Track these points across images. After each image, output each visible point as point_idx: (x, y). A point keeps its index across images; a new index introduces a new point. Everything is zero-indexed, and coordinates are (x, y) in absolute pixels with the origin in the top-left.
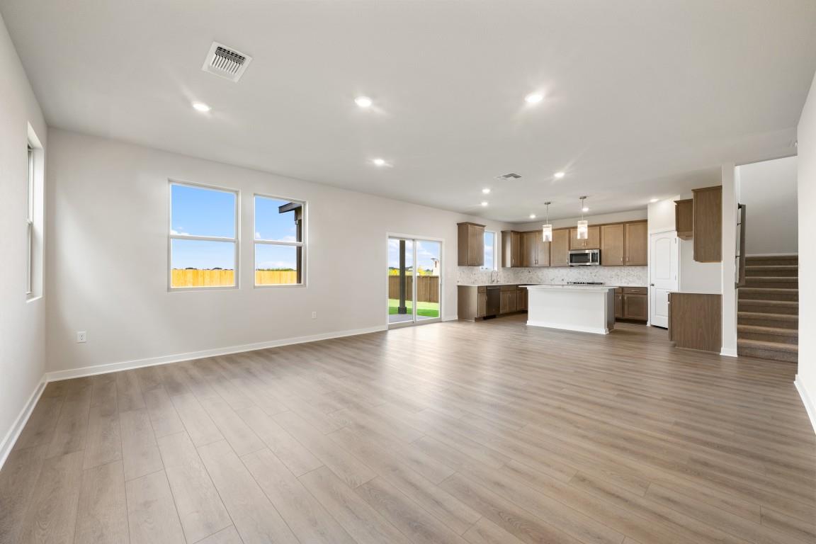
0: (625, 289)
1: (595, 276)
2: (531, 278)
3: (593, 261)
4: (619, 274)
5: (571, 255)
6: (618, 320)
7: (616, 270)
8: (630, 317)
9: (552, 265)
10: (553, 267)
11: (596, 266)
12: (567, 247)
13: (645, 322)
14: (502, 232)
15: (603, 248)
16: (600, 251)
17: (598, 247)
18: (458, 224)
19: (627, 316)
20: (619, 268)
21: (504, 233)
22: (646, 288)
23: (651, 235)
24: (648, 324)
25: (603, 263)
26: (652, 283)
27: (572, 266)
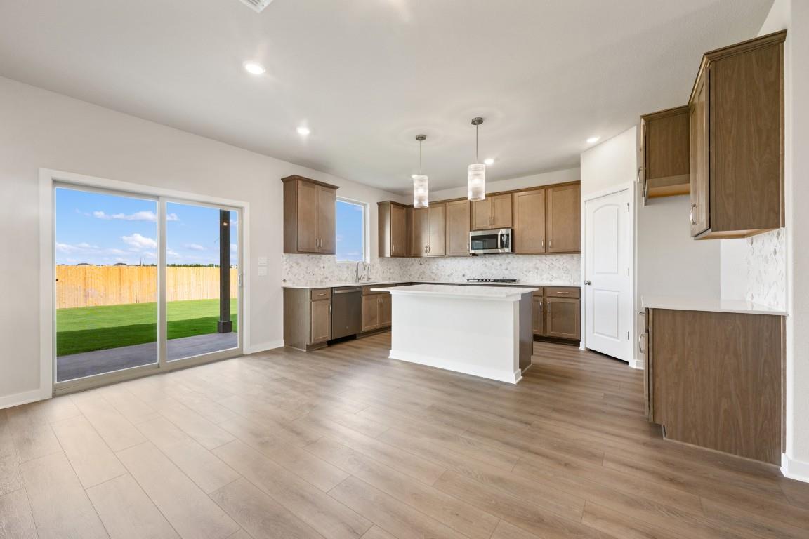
0: (548, 290)
1: (507, 269)
2: (424, 272)
3: (502, 247)
4: (537, 265)
5: (474, 238)
6: (537, 338)
7: (535, 259)
8: (556, 334)
9: (448, 253)
10: (450, 256)
11: (507, 254)
12: (468, 227)
13: (576, 343)
14: (379, 204)
15: (516, 227)
16: (512, 231)
17: (511, 226)
18: (283, 180)
19: (549, 333)
20: (538, 257)
21: (381, 205)
22: (579, 289)
23: (586, 202)
24: (582, 347)
25: (516, 250)
26: (588, 279)
27: (474, 255)
